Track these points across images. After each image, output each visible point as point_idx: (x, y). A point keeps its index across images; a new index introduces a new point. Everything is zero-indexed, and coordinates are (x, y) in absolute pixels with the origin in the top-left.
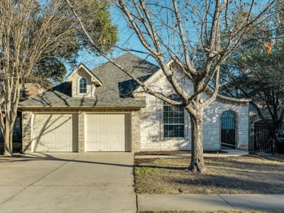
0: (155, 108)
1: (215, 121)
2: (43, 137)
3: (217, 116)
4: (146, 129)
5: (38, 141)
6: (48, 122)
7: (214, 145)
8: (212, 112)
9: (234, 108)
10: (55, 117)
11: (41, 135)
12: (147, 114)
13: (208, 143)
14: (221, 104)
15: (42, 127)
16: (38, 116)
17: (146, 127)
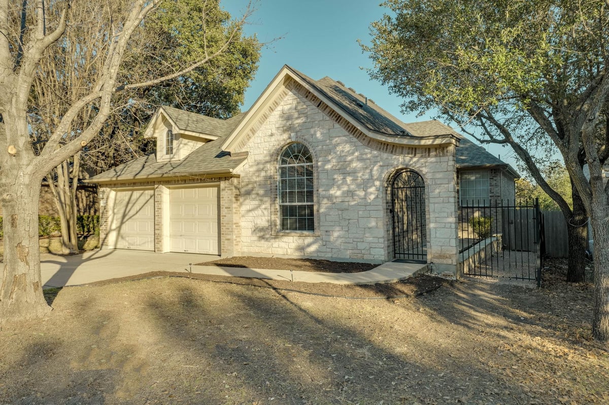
0: (263, 174)
1: (372, 197)
2: (124, 226)
3: (377, 183)
4: (251, 214)
5: (119, 231)
6: (128, 203)
7: (373, 251)
8: (367, 177)
9: (415, 162)
10: (136, 194)
11: (122, 223)
12: (250, 186)
13: (361, 246)
14: (385, 155)
15: (122, 211)
16: (119, 193)
17: (250, 211)
